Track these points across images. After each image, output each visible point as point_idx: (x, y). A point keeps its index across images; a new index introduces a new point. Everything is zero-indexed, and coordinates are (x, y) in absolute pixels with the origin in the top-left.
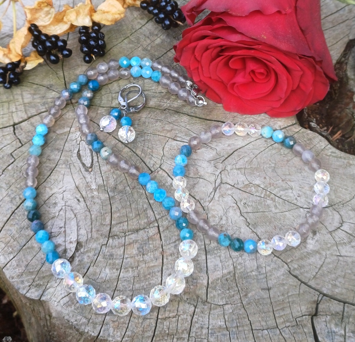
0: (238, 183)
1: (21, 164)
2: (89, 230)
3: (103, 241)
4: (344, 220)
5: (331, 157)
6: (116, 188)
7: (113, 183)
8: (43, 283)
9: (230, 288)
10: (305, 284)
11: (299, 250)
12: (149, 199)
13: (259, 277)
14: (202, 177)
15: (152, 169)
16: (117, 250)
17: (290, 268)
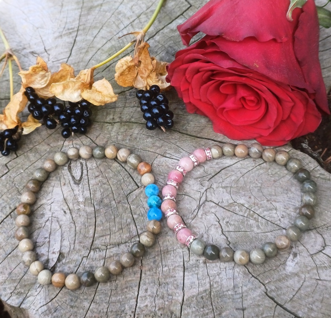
0: (223, 202)
1: (14, 175)
2: (73, 242)
3: (84, 253)
4: (327, 244)
5: (319, 179)
6: (102, 202)
7: (99, 197)
8: (24, 291)
9: (205, 306)
10: (281, 306)
11: (278, 272)
12: (133, 214)
13: (235, 297)
14: (187, 194)
15: (139, 184)
16: (97, 263)
17: (267, 290)
